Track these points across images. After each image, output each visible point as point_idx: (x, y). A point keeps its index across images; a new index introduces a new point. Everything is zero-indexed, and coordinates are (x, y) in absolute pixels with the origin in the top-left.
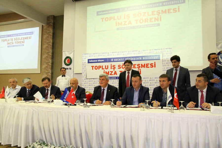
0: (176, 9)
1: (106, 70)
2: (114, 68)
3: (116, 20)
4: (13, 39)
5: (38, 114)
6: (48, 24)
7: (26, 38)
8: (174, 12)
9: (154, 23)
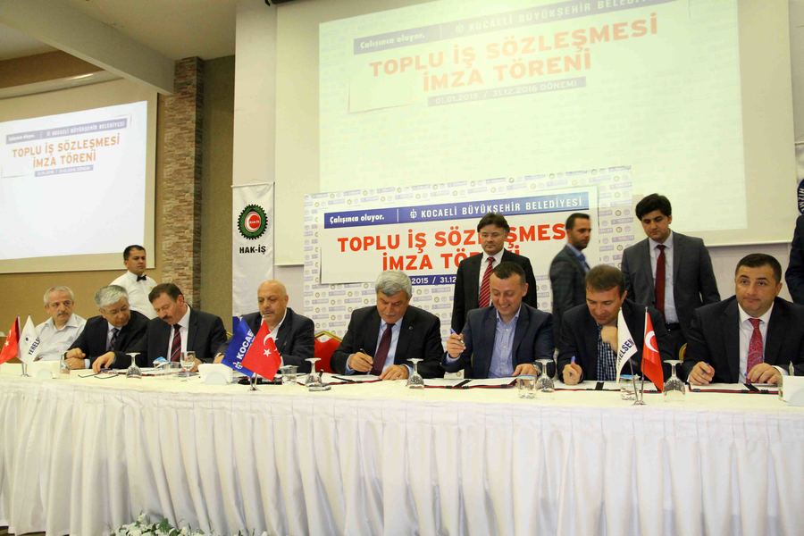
0: (643, 22)
1: (390, 253)
2: (420, 243)
3: (424, 67)
4: (56, 148)
5: (142, 418)
6: (179, 88)
7: (99, 143)
8: (635, 35)
9: (563, 76)
